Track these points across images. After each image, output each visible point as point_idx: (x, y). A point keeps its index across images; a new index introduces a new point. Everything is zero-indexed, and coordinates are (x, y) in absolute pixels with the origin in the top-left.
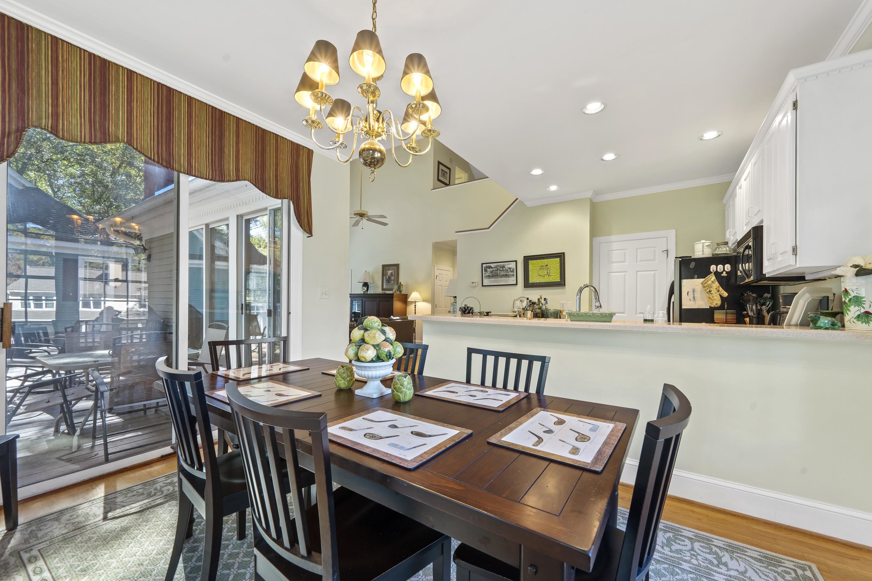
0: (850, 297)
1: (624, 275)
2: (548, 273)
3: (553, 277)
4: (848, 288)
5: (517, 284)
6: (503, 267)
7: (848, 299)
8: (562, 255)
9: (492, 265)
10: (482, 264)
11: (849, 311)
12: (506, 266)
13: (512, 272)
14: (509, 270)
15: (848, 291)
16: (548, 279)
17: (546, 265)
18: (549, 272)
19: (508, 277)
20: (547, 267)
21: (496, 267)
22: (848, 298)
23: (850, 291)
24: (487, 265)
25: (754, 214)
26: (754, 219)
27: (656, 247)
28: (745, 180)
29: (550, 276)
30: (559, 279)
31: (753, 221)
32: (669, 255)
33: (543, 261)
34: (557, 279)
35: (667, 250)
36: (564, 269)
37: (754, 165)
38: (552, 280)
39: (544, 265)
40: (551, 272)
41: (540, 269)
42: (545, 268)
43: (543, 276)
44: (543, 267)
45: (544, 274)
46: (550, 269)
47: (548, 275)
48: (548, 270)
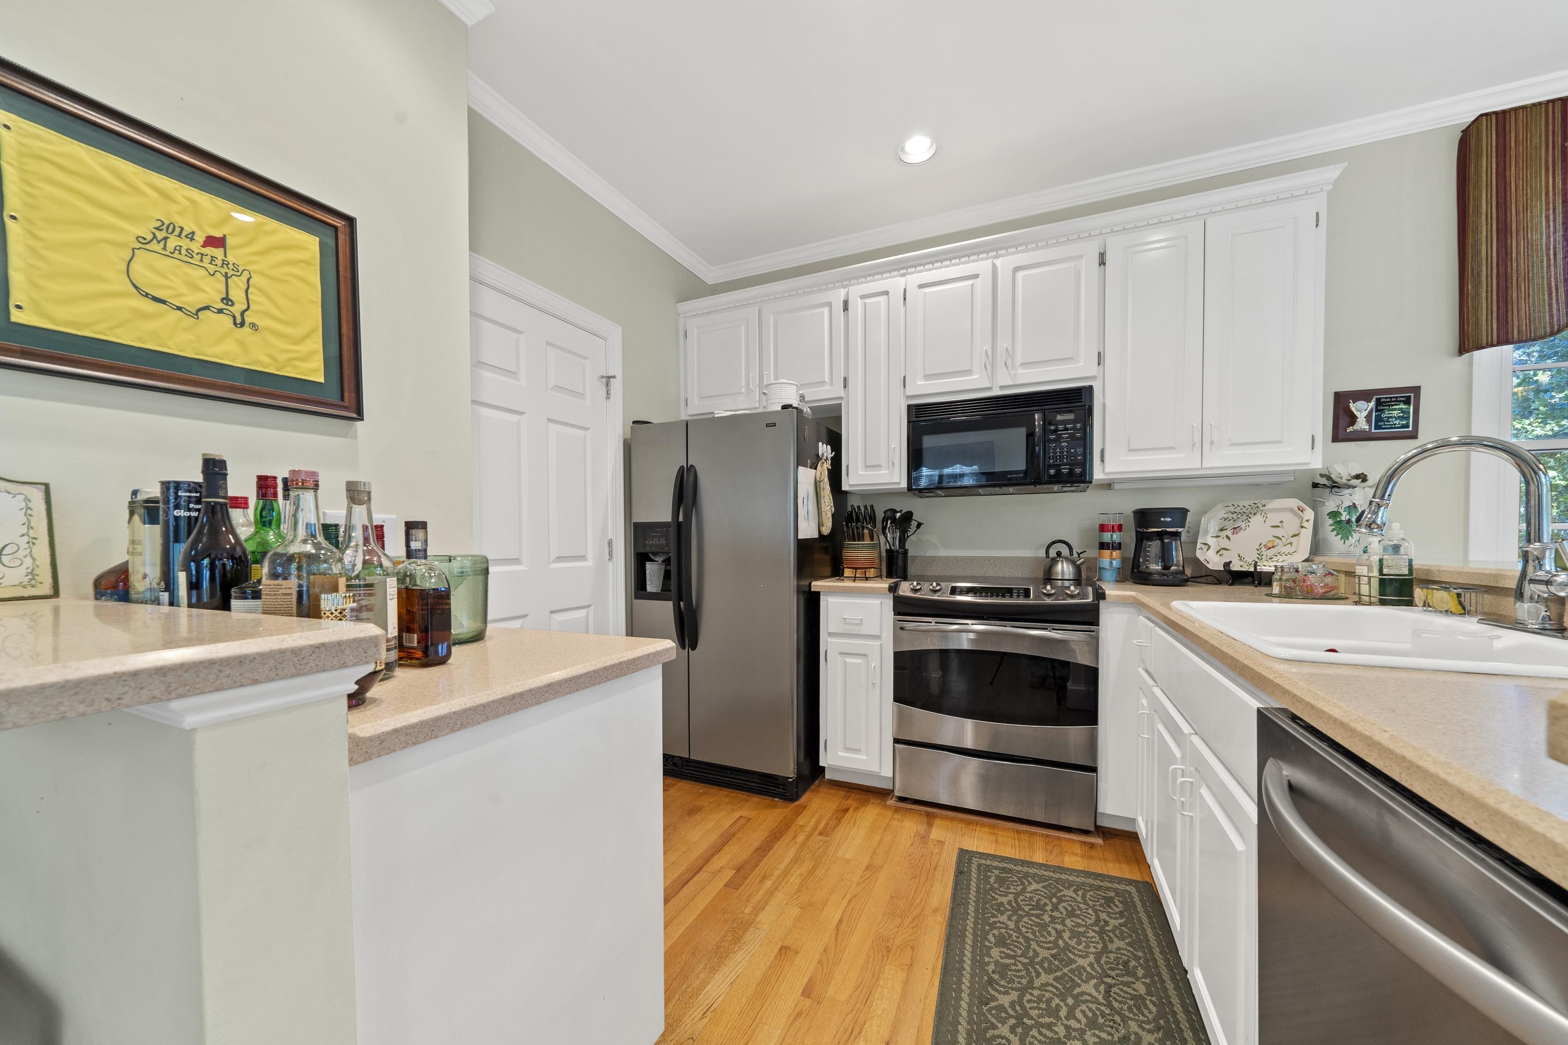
0: (1358, 514)
1: (519, 424)
2: (227, 300)
3: (277, 343)
8: (339, 223)
15: (1357, 507)
16: (230, 345)
17: (215, 241)
18: (237, 294)
20: (218, 252)
22: (1356, 515)
25: (1019, 360)
26: (1021, 371)
27: (588, 358)
28: (921, 286)
29: (246, 329)
30: (317, 370)
31: (1015, 374)
32: (612, 392)
33: (176, 189)
34: (306, 366)
35: (609, 377)
36: (350, 313)
37: (1017, 269)
38: (266, 359)
39: (187, 230)
40: (256, 303)
41: (140, 239)
42: (207, 260)
43: (179, 308)
44: (185, 243)
45: (193, 300)
46: (244, 277)
47: (234, 317)
48: (226, 277)
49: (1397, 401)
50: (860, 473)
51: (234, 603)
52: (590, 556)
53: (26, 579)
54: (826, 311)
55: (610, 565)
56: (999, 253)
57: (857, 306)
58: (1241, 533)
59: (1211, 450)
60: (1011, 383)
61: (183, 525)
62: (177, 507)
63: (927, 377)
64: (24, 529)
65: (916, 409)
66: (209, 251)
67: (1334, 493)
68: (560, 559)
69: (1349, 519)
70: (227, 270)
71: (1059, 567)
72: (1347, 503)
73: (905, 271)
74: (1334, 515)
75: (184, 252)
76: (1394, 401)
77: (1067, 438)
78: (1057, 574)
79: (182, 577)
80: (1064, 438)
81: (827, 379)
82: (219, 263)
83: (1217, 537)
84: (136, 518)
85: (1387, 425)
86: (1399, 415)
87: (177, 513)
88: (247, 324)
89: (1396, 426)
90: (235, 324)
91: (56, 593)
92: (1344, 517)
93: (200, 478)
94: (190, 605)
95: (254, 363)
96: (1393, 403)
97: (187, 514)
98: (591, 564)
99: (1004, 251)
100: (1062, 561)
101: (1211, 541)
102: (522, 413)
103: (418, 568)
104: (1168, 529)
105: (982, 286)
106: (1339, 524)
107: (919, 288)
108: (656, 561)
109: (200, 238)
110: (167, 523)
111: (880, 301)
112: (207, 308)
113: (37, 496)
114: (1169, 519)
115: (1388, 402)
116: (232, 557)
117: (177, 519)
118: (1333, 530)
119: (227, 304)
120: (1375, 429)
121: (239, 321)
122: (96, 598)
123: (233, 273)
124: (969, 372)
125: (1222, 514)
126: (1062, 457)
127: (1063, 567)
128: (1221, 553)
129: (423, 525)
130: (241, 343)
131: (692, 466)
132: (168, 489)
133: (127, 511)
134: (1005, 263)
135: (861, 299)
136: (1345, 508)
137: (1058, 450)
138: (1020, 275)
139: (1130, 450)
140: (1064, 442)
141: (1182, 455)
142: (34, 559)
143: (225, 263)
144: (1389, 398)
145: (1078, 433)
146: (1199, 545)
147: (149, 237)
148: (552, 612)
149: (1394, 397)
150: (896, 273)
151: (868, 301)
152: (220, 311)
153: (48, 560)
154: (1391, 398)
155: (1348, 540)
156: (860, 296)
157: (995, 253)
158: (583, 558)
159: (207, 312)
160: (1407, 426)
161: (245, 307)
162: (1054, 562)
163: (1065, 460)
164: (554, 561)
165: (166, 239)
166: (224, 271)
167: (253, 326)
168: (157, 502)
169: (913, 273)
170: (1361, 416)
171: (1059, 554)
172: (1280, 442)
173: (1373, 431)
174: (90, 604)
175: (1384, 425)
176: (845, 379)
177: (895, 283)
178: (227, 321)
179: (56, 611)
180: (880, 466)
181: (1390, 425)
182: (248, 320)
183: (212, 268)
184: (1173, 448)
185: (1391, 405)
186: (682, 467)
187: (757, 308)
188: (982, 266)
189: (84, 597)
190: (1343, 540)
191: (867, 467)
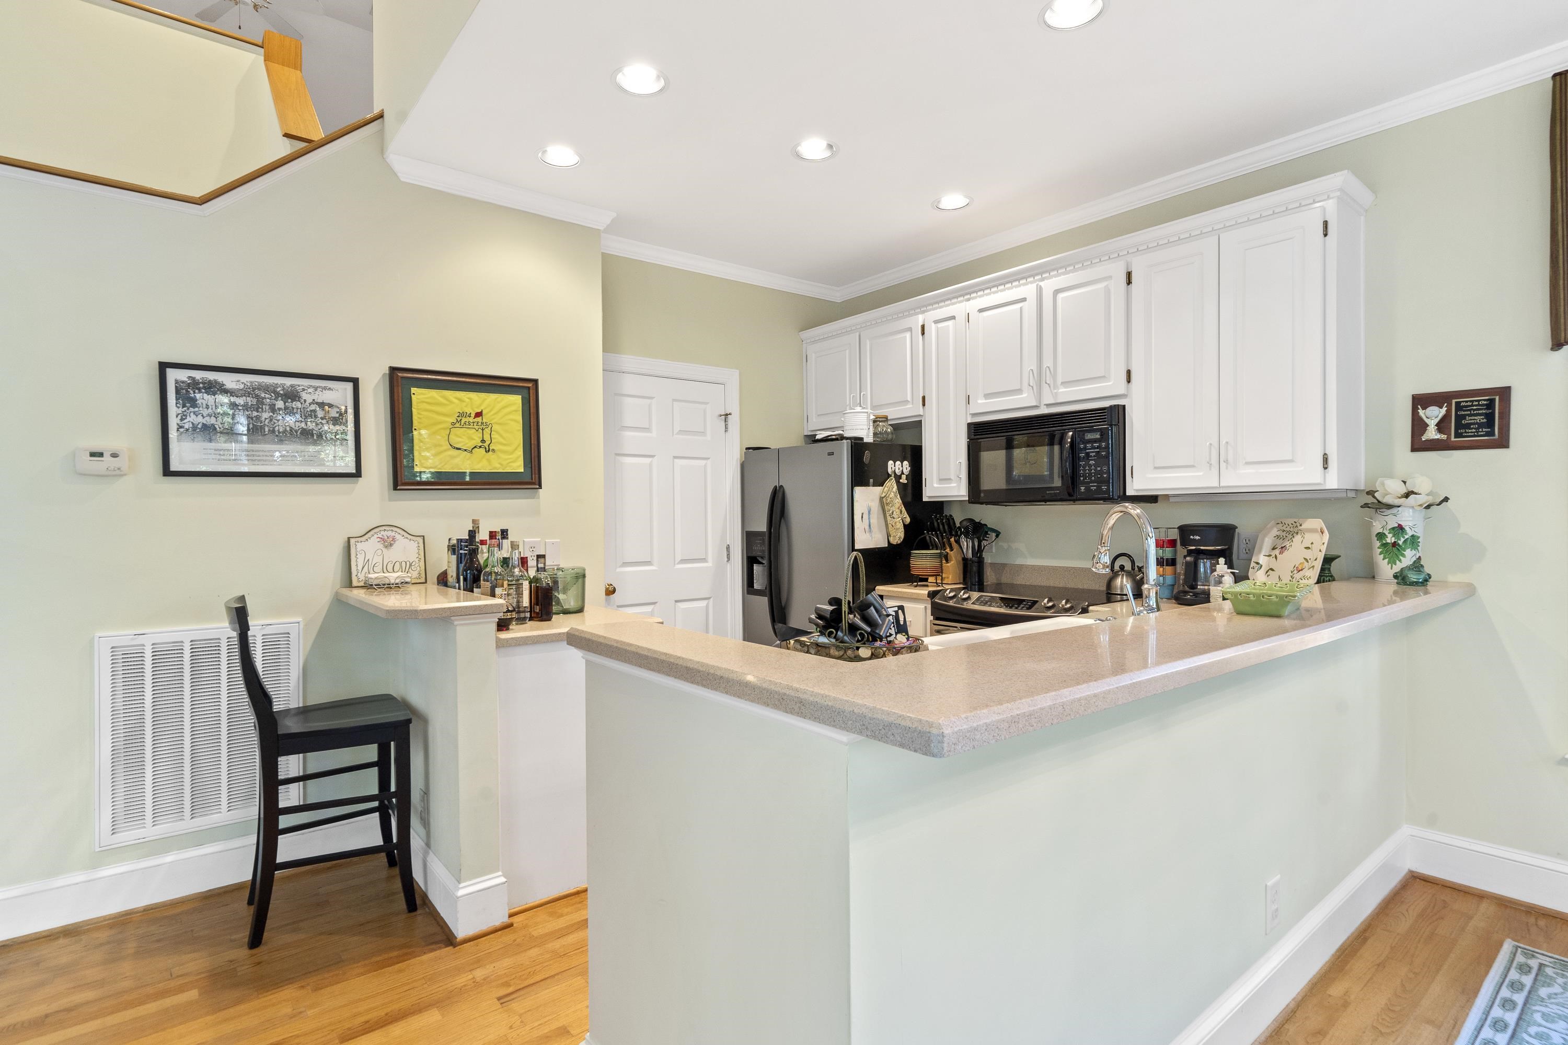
0: (1406, 537)
1: (650, 465)
2: (483, 441)
3: (503, 456)
4: (1403, 524)
5: (358, 474)
6: (292, 395)
7: (1402, 540)
8: (530, 385)
9: (229, 381)
10: (163, 367)
11: (1404, 556)
12: (304, 396)
13: (336, 421)
14: (320, 414)
15: (1404, 529)
16: (485, 462)
17: (479, 414)
18: (487, 437)
19: (315, 443)
20: (479, 419)
21: (247, 392)
22: (1404, 537)
23: (1407, 529)
24: (199, 375)
25: (1060, 380)
26: (1062, 390)
27: (708, 403)
28: (981, 311)
29: (490, 453)
30: (520, 466)
31: (1056, 393)
32: (730, 426)
33: (464, 396)
34: (515, 465)
35: (727, 415)
36: (536, 431)
37: (1057, 292)
38: (498, 466)
39: (469, 413)
40: (495, 438)
41: (453, 424)
42: (475, 424)
43: (465, 450)
44: (467, 419)
45: (470, 445)
46: (489, 428)
47: (486, 448)
48: (483, 430)
49: (1479, 405)
50: (935, 485)
51: (475, 590)
52: (710, 559)
53: (418, 575)
54: (908, 335)
55: (729, 564)
56: (1043, 276)
57: (932, 329)
58: (1286, 553)
59: (1227, 468)
60: (1053, 402)
61: (463, 555)
62: (461, 549)
63: (987, 396)
64: (417, 556)
65: (975, 427)
66: (477, 420)
67: (1379, 512)
68: (683, 561)
69: (1395, 542)
70: (483, 427)
71: (1118, 581)
72: (1393, 524)
73: (968, 296)
74: (1381, 536)
75: (467, 424)
76: (1476, 405)
77: (1094, 456)
78: (1116, 588)
79: (462, 577)
80: (1091, 457)
81: (909, 399)
82: (480, 424)
83: (1270, 556)
84: (449, 552)
85: (1468, 433)
86: (1482, 421)
87: (461, 552)
88: (491, 450)
89: (1480, 433)
90: (486, 451)
91: (426, 582)
92: (1390, 539)
93: (468, 538)
94: (464, 590)
95: (494, 469)
96: (1475, 408)
97: (464, 552)
98: (711, 565)
99: (1047, 275)
100: (1123, 575)
101: (1262, 559)
102: (652, 456)
103: (542, 575)
104: (1202, 548)
105: (1030, 307)
106: (1385, 547)
107: (980, 312)
108: (763, 564)
109: (473, 415)
110: (458, 555)
111: (948, 326)
112: (475, 447)
113: (421, 540)
114: (1197, 538)
115: (1469, 406)
116: (477, 570)
117: (461, 554)
118: (1380, 554)
119: (483, 443)
120: (1455, 438)
121: (487, 450)
122: (438, 585)
123: (485, 427)
124: (1019, 391)
125: (1275, 532)
126: (1090, 474)
127: (1122, 581)
128: (1268, 574)
129: (544, 556)
130: (489, 461)
131: (781, 486)
132: (458, 542)
133: (447, 549)
134: (1049, 285)
135: (935, 323)
136: (1389, 530)
137: (1087, 468)
138: (1061, 296)
139: (1156, 468)
140: (1092, 460)
141: (1201, 474)
142: (420, 568)
143: (482, 423)
144: (1470, 401)
145: (1103, 452)
146: (1253, 564)
147: (455, 422)
148: (676, 601)
149: (1476, 401)
150: (961, 299)
151: (940, 325)
152: (480, 447)
153: (424, 568)
154: (1472, 401)
155: (1395, 565)
156: (934, 321)
157: (1040, 277)
158: (704, 560)
159: (475, 449)
160: (1493, 435)
161: (490, 442)
162: (1114, 575)
163: (1093, 478)
164: (679, 563)
165: (461, 420)
166: (481, 427)
167: (493, 450)
168: (455, 546)
169: (975, 298)
170: (1432, 424)
171: (1122, 568)
172: (1291, 461)
173: (1453, 439)
174: (436, 587)
175: (1466, 432)
176: (924, 398)
177: (959, 308)
178: (483, 450)
179: (426, 589)
180: (950, 479)
181: (1471, 432)
182: (491, 448)
183: (477, 427)
184: (1193, 466)
185: (1472, 409)
186: (776, 487)
187: (858, 334)
188: (1027, 290)
189: (434, 584)
190: (1390, 565)
191: (941, 480)
